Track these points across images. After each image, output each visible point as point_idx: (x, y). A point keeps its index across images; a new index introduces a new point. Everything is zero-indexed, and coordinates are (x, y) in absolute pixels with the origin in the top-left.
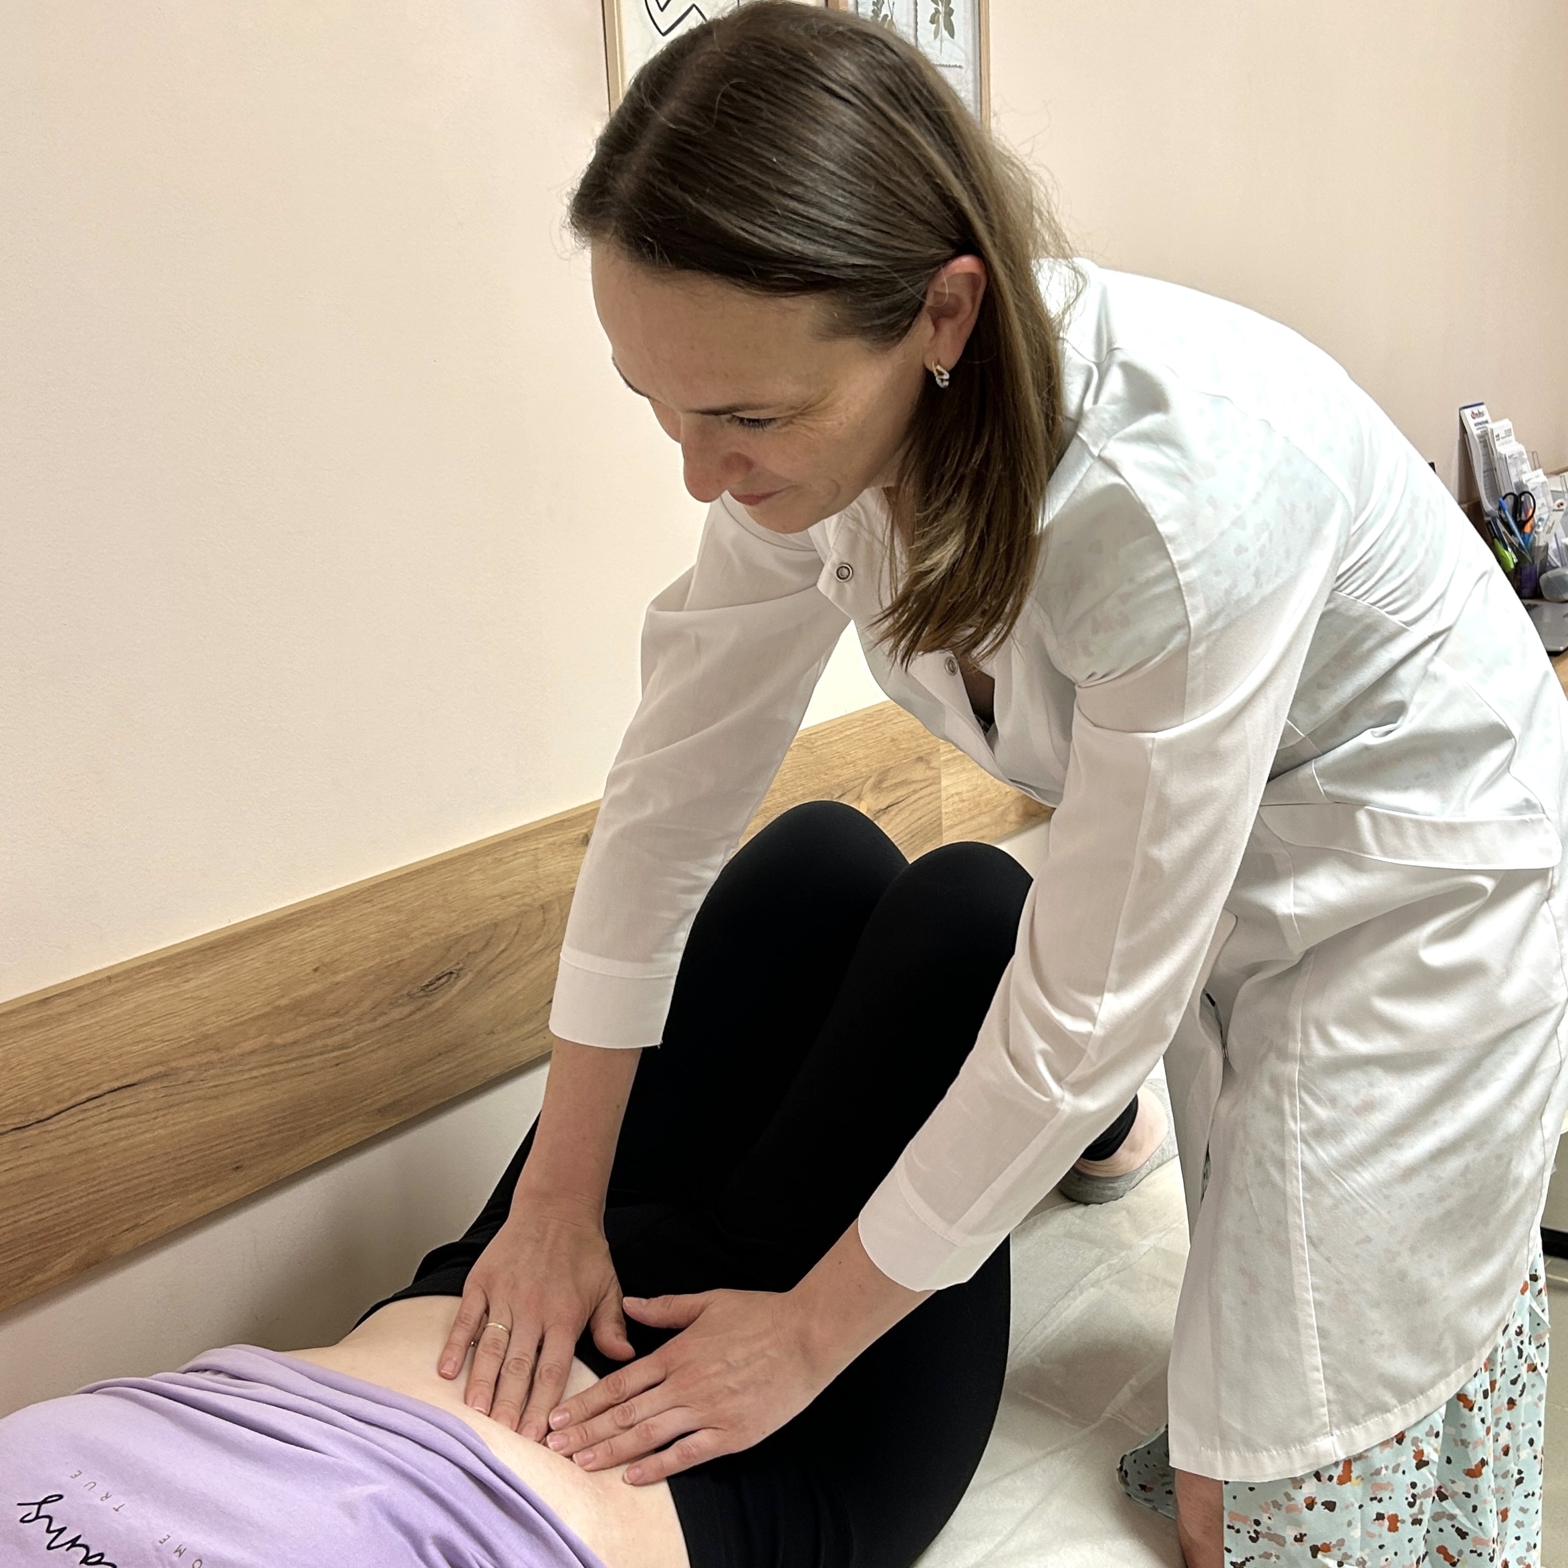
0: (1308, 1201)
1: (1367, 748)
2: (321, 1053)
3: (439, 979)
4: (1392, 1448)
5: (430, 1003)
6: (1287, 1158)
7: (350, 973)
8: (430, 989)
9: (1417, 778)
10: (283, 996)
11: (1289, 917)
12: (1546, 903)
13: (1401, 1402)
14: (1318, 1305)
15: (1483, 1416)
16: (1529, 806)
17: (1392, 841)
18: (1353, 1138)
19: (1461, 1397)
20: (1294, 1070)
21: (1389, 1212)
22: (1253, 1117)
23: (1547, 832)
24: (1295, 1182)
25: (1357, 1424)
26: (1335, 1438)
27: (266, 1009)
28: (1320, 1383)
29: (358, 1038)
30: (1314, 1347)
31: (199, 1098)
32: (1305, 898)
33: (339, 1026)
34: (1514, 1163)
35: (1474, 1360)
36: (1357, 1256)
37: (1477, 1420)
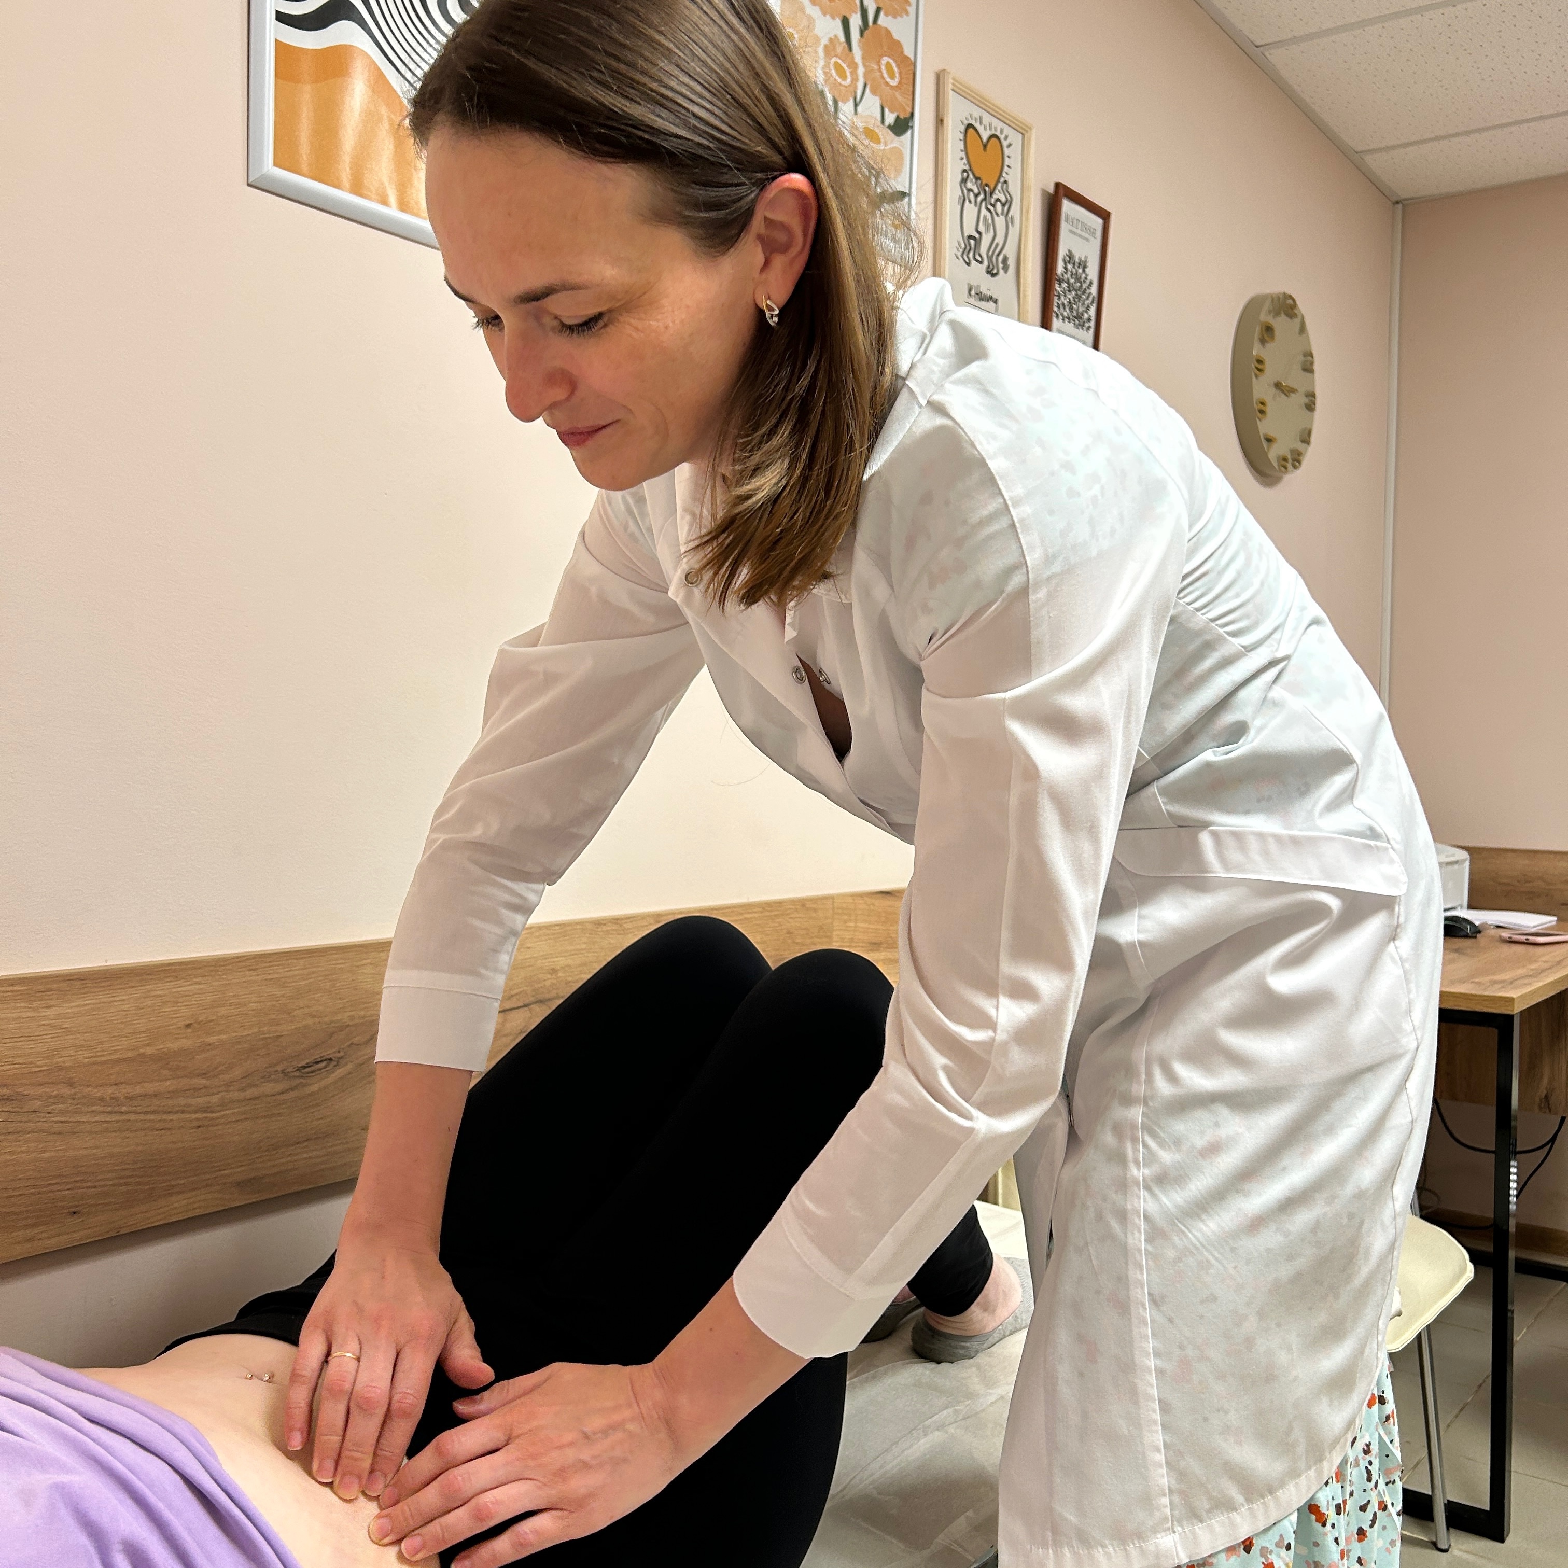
0: (1150, 1253)
1: (1208, 765)
2: (183, 1112)
3: (318, 1063)
4: (1239, 1556)
5: (305, 1085)
6: (1129, 1207)
7: (223, 1037)
8: (308, 1070)
9: (1259, 801)
10: (148, 1045)
11: (1132, 945)
12: (1392, 943)
13: (1249, 1500)
14: (1160, 1372)
15: (1337, 1536)
16: (1373, 834)
17: (1234, 856)
18: (1198, 1183)
19: (1312, 1508)
20: (1137, 1114)
21: (1235, 1267)
22: (1094, 1169)
23: (1392, 861)
24: (1136, 1232)
25: (1202, 1521)
26: (1177, 1536)
27: (130, 1054)
28: (1161, 1466)
29: (223, 1105)
30: (1155, 1422)
31: (42, 1131)
32: (1148, 924)
33: (205, 1087)
34: (1365, 1226)
35: (1325, 1464)
36: (1201, 1317)
37: (1330, 1539)
